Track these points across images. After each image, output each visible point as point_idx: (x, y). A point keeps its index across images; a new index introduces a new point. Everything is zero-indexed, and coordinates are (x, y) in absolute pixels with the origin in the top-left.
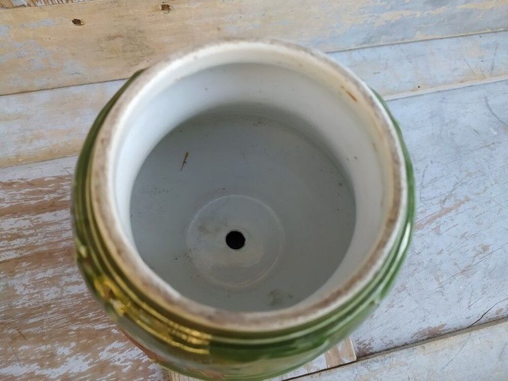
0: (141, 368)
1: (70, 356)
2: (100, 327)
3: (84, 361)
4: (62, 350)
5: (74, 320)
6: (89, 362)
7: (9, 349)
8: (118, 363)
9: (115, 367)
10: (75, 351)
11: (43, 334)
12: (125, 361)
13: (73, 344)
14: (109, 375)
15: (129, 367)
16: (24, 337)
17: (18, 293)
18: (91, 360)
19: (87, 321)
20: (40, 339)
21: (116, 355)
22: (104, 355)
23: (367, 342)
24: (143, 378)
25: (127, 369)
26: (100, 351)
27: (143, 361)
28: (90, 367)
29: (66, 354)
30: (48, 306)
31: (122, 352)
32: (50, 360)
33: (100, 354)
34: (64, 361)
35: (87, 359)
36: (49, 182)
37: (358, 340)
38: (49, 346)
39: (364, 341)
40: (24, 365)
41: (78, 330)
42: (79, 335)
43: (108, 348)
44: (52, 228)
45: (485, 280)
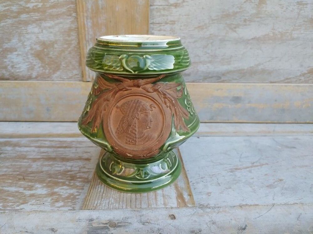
0: (72, 197)
1: (40, 188)
2: (61, 181)
3: (45, 190)
4: (38, 185)
5: (50, 177)
6: (48, 191)
7: (15, 182)
8: (61, 194)
9: (59, 195)
10: (44, 187)
11: (33, 180)
12: (66, 193)
13: (45, 184)
14: (54, 197)
15: (67, 195)
16: (24, 179)
17: (33, 167)
18: (49, 191)
19: (57, 178)
20: (31, 181)
21: (63, 191)
22: (56, 190)
23: (205, 205)
24: (70, 200)
25: (64, 196)
26: (55, 188)
27: (75, 194)
28: (46, 193)
29: (39, 187)
30: (42, 172)
31: (66, 190)
32: (31, 188)
33: (55, 189)
34: (36, 189)
35: (47, 190)
36: (68, 142)
37: (200, 203)
38: (33, 184)
39: (204, 204)
40: (17, 188)
41: (50, 181)
42: (49, 182)
43: (61, 188)
44: (60, 152)
45: (283, 191)
